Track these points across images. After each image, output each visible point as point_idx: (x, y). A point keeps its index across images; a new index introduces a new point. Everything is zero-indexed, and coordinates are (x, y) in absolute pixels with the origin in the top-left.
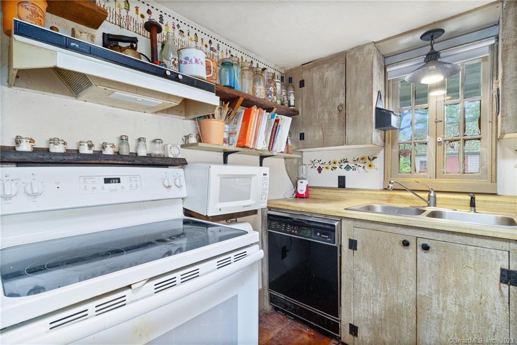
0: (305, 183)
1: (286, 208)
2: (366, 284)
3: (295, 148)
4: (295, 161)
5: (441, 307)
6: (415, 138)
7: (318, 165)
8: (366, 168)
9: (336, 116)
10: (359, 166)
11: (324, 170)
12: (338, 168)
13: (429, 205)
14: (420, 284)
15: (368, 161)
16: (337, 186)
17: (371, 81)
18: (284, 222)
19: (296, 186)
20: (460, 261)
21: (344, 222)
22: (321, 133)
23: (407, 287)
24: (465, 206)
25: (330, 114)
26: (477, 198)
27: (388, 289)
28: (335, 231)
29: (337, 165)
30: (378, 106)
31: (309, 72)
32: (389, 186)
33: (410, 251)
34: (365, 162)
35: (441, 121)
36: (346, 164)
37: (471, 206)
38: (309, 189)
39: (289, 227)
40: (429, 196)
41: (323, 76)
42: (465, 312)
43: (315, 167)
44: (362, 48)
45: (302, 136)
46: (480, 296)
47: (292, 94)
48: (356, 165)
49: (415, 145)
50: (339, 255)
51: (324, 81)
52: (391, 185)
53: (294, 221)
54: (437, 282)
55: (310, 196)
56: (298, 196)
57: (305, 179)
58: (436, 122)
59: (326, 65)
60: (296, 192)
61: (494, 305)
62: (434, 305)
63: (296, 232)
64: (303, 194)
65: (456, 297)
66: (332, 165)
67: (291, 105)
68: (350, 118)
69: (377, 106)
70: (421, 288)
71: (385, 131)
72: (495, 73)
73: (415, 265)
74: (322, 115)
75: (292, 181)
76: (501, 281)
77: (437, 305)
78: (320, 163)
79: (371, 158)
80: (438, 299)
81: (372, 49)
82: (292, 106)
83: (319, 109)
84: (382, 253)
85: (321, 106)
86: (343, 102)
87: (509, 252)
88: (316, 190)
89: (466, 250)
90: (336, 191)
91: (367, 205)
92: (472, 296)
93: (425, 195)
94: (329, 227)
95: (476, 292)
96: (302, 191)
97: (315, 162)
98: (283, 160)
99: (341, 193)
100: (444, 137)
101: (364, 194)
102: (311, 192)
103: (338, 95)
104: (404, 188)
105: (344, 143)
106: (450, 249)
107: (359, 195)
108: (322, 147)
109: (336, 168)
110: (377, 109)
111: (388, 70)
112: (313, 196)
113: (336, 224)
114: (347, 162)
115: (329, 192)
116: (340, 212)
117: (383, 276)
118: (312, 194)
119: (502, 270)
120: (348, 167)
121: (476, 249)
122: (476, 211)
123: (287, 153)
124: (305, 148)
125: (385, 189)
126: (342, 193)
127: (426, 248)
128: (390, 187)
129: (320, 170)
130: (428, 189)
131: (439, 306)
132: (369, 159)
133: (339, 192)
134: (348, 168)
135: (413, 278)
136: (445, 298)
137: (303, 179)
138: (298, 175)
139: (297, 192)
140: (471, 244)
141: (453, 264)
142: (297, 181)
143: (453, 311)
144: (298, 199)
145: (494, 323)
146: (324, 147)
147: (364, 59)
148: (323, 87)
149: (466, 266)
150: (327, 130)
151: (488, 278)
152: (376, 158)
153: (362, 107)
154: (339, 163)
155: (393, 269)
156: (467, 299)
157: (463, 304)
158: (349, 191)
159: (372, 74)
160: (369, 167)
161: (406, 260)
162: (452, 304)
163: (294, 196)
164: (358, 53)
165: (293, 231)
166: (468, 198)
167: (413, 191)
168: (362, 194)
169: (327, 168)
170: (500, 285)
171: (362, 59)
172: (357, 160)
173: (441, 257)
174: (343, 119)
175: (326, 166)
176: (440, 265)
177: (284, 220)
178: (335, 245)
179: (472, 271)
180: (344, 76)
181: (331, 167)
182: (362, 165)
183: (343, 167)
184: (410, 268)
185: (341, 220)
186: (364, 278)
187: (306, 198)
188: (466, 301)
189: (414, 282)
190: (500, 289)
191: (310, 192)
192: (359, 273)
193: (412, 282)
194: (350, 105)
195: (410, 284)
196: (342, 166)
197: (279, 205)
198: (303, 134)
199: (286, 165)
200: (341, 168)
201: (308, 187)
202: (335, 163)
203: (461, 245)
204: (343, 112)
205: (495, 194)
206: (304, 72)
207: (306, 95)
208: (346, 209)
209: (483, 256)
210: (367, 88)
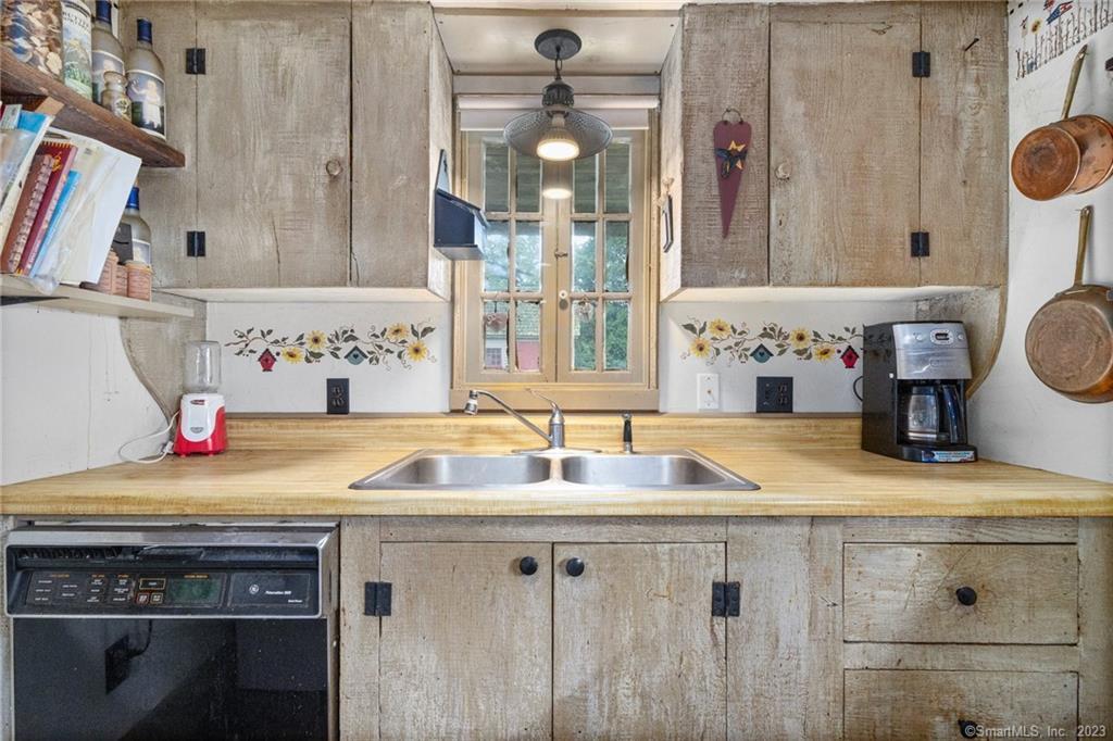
0: (213, 403)
1: (110, 510)
2: (419, 711)
3: (165, 281)
4: (172, 331)
5: (606, 714)
6: (516, 288)
7: (260, 347)
8: (406, 357)
9: (320, 193)
10: (388, 351)
11: (281, 364)
12: (328, 358)
13: (551, 446)
14: (561, 670)
15: (411, 339)
16: (324, 409)
17: (424, 111)
18: (99, 570)
19: (176, 414)
20: (644, 585)
21: (346, 532)
22: (269, 241)
23: (529, 687)
24: (611, 440)
25: (300, 182)
26: (636, 421)
27: (482, 707)
28: (317, 570)
29: (324, 348)
30: (441, 187)
31: (225, 25)
32: (468, 405)
33: (537, 584)
34: (404, 342)
35: (565, 255)
36: (352, 344)
37: (625, 440)
38: (228, 422)
39: (123, 588)
40: (551, 424)
41: (276, 59)
42: (651, 707)
43: (251, 351)
44: (401, 10)
45: (196, 244)
46: (678, 659)
47: (152, 84)
48: (380, 347)
49: (516, 303)
50: (331, 644)
51: (280, 74)
52: (473, 402)
53: (150, 558)
54: (598, 650)
55: (232, 445)
56: (184, 450)
57: (214, 391)
58: (557, 256)
59: (285, 24)
60: (176, 435)
61: (702, 672)
62: (591, 716)
63: (157, 598)
64: (205, 442)
65: (637, 677)
66: (309, 346)
67: (147, 119)
68: (364, 205)
69: (439, 187)
70: (562, 680)
71: (453, 260)
72: (655, 168)
73: (549, 622)
74: (271, 181)
75: (157, 399)
76: (714, 613)
77: (597, 712)
78: (270, 338)
79: (420, 331)
80: (600, 695)
81: (425, 23)
82: (151, 126)
83: (262, 162)
84: (465, 608)
85: (270, 151)
86: (343, 153)
87: (726, 543)
88: (252, 424)
89: (655, 557)
90: (321, 424)
91: (412, 459)
92: (664, 664)
93: (542, 422)
94: (296, 557)
95: (671, 650)
96: (197, 430)
97: (251, 336)
98: (116, 322)
99: (338, 429)
100: (570, 292)
101: (402, 427)
102: (235, 432)
103: (327, 129)
104: (501, 407)
105: (348, 278)
106: (623, 561)
107: (388, 429)
108: (272, 285)
109: (320, 355)
110: (438, 193)
111: (463, 104)
112: (245, 445)
113: (322, 542)
114: (355, 339)
115: (298, 427)
116: (334, 501)
117: (467, 674)
118: (239, 439)
119: (716, 586)
120: (356, 352)
121: (672, 550)
122: (634, 449)
123: (128, 294)
124: (209, 286)
125: (455, 412)
126: (340, 427)
127: (575, 569)
128: (472, 408)
129: (267, 361)
130: (550, 408)
131: (601, 712)
132: (415, 333)
133: (329, 427)
134: (356, 356)
135: (546, 658)
136: (613, 688)
137: (204, 390)
138: (184, 375)
139: (181, 437)
140: (663, 540)
141: (630, 596)
142: (181, 398)
143: (631, 713)
144: (184, 460)
145: (703, 712)
146: (280, 286)
147: (406, 42)
148: (276, 92)
149: (655, 595)
150: (288, 233)
151: (691, 611)
152: (432, 330)
153: (400, 180)
154: (330, 341)
155: (494, 647)
156: (657, 674)
157: (648, 689)
158: (361, 423)
159: (426, 91)
160: (414, 355)
161: (528, 613)
162: (628, 697)
163: (168, 449)
164: (389, 21)
165: (143, 598)
166: (619, 421)
167: (519, 412)
168: (398, 427)
169: (292, 355)
170: (712, 620)
171: (401, 42)
172: (383, 334)
173: (607, 584)
174: (344, 204)
175: (287, 349)
176: (603, 607)
177: (99, 562)
178: (316, 617)
179: (665, 603)
180: (348, 77)
181: (304, 354)
182: (396, 349)
183: (341, 354)
184: (536, 631)
185: (339, 526)
186: (413, 695)
187: (216, 453)
188: (654, 680)
189: (547, 667)
190: (712, 630)
191: (231, 434)
192: (398, 685)
193: (542, 670)
194: (365, 166)
195: (538, 677)
196: (338, 349)
197: (77, 500)
198: (202, 236)
199: (128, 344)
200: (337, 356)
201: (222, 417)
202: (316, 340)
203: (646, 546)
204: (344, 182)
205: (655, 412)
206: (202, 23)
207: (210, 102)
208: (353, 487)
209: (685, 562)
210: (414, 129)
